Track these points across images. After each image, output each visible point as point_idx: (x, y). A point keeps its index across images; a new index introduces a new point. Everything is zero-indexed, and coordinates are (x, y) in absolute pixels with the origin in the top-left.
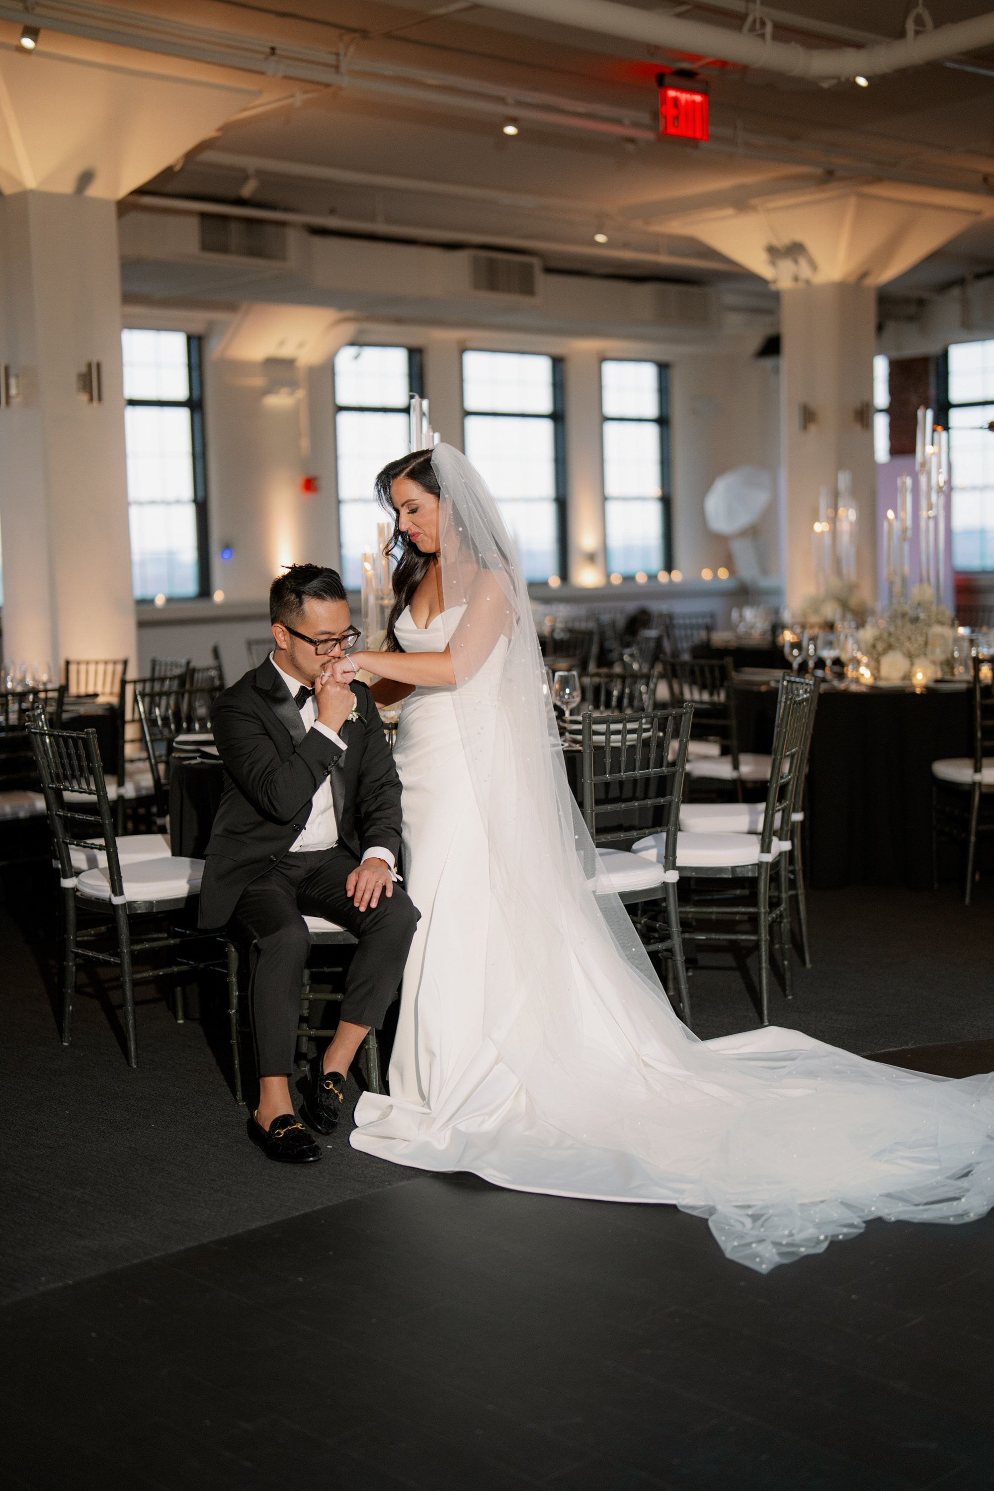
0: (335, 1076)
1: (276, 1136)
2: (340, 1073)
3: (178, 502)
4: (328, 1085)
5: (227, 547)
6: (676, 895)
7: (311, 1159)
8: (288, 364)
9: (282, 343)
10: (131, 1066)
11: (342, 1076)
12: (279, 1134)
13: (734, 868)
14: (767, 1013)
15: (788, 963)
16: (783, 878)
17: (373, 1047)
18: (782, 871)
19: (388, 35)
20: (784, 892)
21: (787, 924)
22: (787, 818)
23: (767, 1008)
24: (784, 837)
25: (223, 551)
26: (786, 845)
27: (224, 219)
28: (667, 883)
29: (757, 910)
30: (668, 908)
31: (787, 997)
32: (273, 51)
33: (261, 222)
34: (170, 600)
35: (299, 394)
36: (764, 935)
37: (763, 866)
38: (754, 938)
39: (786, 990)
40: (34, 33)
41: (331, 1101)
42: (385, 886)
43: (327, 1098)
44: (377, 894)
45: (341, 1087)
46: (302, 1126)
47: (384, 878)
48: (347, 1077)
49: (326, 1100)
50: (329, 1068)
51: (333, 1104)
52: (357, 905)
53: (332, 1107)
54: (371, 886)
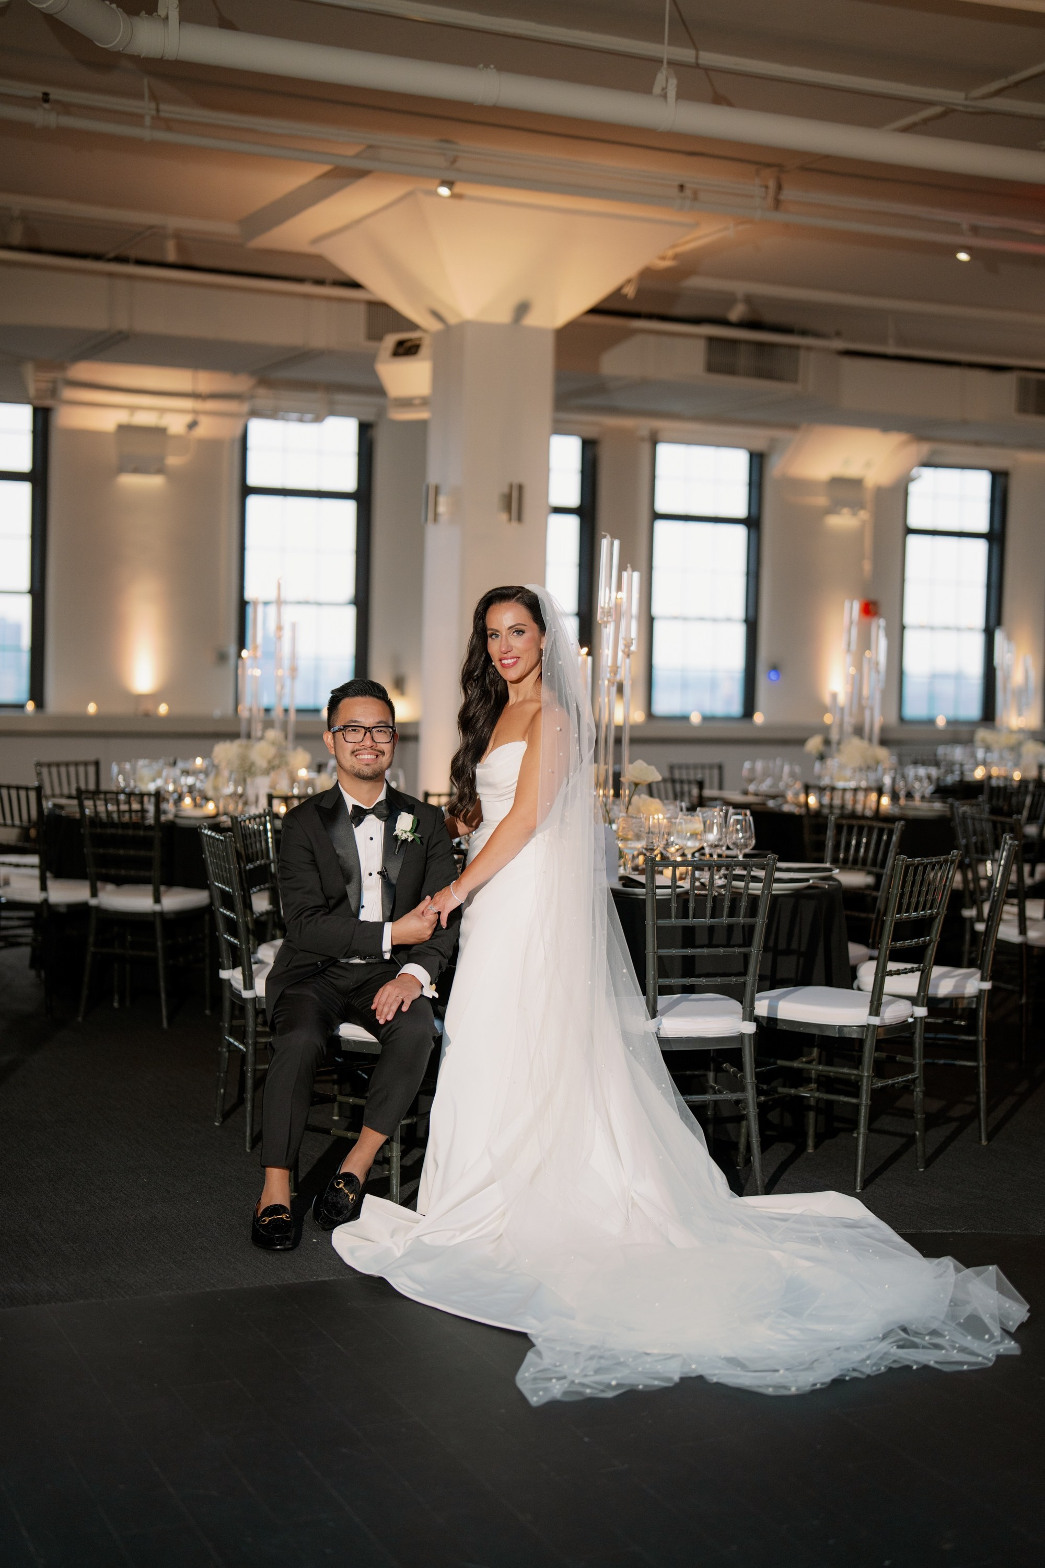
0: (349, 1178)
1: (261, 1223)
2: (354, 1174)
3: (729, 620)
4: (338, 1184)
5: (775, 668)
6: (752, 1047)
7: (278, 1247)
8: (856, 483)
9: (848, 463)
10: (245, 1150)
11: (357, 1177)
12: (265, 1221)
13: (841, 1028)
14: (861, 1180)
15: (920, 1134)
16: (917, 1045)
17: (397, 1156)
18: (916, 1037)
19: (804, 169)
20: (917, 1059)
21: (919, 1093)
22: (924, 983)
23: (861, 1175)
24: (920, 1003)
25: (769, 674)
26: (921, 1012)
27: (734, 342)
28: (744, 1034)
29: (860, 1073)
30: (744, 1059)
31: (918, 1169)
32: (682, 187)
33: (772, 345)
34: (706, 719)
35: (864, 515)
36: (865, 1099)
37: (871, 1029)
38: (854, 1101)
39: (917, 1162)
40: (449, 184)
41: (339, 1200)
42: (403, 1002)
43: (336, 1196)
44: (394, 1008)
45: (353, 1188)
46: (287, 1217)
47: (405, 993)
48: (362, 1179)
49: (334, 1198)
50: (346, 1168)
51: (341, 1203)
52: (378, 1018)
53: (339, 1206)
54: (390, 1001)
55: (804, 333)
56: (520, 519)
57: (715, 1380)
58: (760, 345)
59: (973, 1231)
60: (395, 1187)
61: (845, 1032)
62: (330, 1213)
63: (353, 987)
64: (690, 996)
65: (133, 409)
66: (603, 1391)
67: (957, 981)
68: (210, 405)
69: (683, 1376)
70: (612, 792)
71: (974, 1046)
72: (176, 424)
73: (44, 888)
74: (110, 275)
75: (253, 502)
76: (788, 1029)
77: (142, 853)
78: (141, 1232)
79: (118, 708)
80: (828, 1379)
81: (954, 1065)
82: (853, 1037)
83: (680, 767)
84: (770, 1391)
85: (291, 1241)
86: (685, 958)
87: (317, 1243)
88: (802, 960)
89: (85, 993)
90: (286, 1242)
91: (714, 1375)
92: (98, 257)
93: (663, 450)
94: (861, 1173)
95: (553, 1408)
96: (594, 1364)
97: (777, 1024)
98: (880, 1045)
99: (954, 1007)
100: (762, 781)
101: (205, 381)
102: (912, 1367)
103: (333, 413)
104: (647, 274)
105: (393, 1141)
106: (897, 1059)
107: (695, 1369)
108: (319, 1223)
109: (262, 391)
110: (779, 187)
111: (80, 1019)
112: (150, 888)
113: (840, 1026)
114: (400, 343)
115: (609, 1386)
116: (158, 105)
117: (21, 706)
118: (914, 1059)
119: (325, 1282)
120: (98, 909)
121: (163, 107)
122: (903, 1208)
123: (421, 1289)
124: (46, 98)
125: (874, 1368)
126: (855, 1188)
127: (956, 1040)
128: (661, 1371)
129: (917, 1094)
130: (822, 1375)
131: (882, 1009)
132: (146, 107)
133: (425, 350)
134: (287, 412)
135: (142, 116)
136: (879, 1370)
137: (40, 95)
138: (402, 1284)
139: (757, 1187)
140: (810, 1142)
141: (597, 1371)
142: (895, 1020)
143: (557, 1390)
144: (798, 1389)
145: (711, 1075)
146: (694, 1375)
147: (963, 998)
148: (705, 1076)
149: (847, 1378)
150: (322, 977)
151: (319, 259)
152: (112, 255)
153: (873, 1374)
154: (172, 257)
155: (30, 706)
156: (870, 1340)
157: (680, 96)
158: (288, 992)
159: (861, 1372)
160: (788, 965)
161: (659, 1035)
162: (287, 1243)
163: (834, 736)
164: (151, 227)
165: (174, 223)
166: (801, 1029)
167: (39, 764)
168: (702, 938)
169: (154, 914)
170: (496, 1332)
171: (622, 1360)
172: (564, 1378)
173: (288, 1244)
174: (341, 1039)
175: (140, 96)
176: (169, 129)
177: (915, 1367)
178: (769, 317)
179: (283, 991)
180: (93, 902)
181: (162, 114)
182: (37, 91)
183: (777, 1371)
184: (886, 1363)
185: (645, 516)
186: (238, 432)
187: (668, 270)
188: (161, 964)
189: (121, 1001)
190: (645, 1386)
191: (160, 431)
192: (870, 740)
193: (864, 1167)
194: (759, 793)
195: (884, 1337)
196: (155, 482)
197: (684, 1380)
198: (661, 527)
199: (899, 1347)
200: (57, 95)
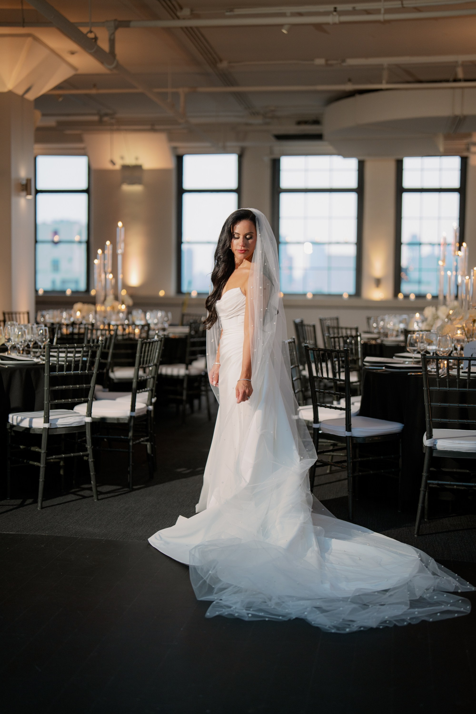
74: (453, 88)
92: (447, 82)
124: (335, 10)
132: (384, 5)
135: (377, 10)
137: (331, 9)
152: (451, 79)
165: (461, 59)
200: (340, 7)
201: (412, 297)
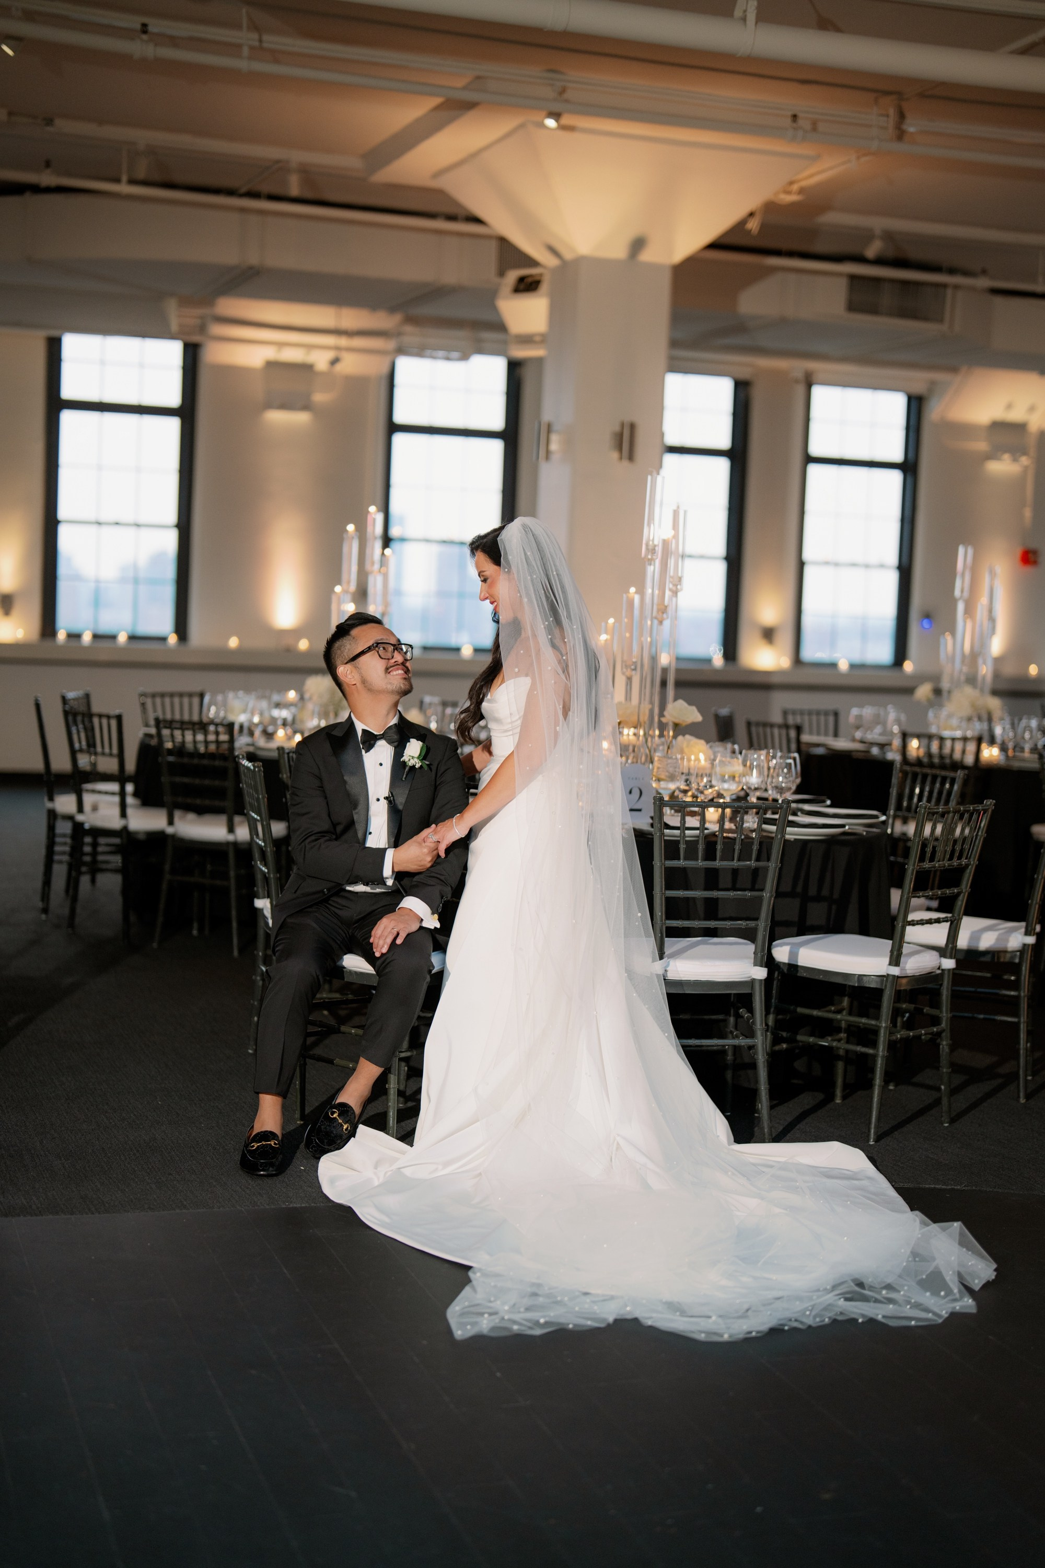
0: (345, 1109)
1: (250, 1148)
2: (350, 1104)
3: (882, 566)
4: (333, 1113)
5: (927, 616)
6: (763, 993)
7: (262, 1173)
8: (1019, 428)
9: (1009, 407)
11: (352, 1108)
12: (253, 1146)
13: (861, 977)
14: (874, 1132)
15: (945, 1088)
16: (944, 997)
17: (394, 1088)
18: (943, 989)
19: (922, 96)
20: (944, 1012)
21: (945, 1046)
22: (953, 935)
23: (875, 1128)
24: (948, 955)
25: (923, 621)
26: (949, 964)
27: (877, 280)
28: (754, 979)
29: (878, 1024)
30: (754, 1005)
31: (942, 1124)
32: (795, 117)
33: (917, 284)
34: (853, 666)
35: (1025, 460)
36: (881, 1050)
37: (890, 978)
38: (871, 1051)
39: (942, 1116)
40: (556, 116)
41: (333, 1129)
42: (398, 934)
43: (329, 1126)
44: (389, 940)
45: (348, 1118)
46: (275, 1144)
47: (401, 926)
48: (357, 1110)
49: (327, 1127)
50: (341, 1099)
51: (334, 1132)
52: (375, 950)
53: (332, 1135)
54: (386, 934)
55: (952, 271)
56: (631, 458)
57: (650, 1323)
58: (905, 283)
59: (974, 1188)
60: (391, 1119)
61: (865, 981)
62: (322, 1142)
63: (358, 918)
64: (709, 940)
65: (281, 345)
66: (530, 1328)
67: (1000, 935)
68: (358, 342)
69: (619, 1317)
70: (657, 732)
71: (1016, 1001)
72: (321, 360)
73: (123, 814)
74: (243, 210)
75: (399, 439)
76: (808, 976)
77: (217, 783)
78: (135, 1152)
79: (260, 643)
80: (765, 1327)
81: (994, 1020)
82: (872, 986)
83: (794, 712)
84: (702, 1337)
85: (275, 1168)
86: (707, 901)
87: (304, 1170)
88: (834, 907)
89: (160, 919)
90: (269, 1168)
91: (650, 1318)
92: (230, 192)
93: (818, 392)
94: (875, 1125)
95: (478, 1341)
96: (527, 1302)
97: (797, 971)
98: (899, 996)
99: (996, 960)
100: (870, 728)
101: (351, 318)
102: (857, 1320)
103: (480, 351)
104: (770, 207)
105: (391, 1073)
106: (925, 1011)
107: (630, 1311)
108: (310, 1151)
109: (408, 329)
110: (902, 116)
111: (155, 945)
112: (223, 819)
113: (860, 976)
114: (522, 279)
115: (537, 1323)
116: (260, 36)
117: (163, 639)
118: (941, 1012)
119: (295, 1208)
120: (173, 837)
121: (266, 38)
122: (910, 1162)
123: (387, 1220)
124: (144, 29)
125: (818, 1320)
126: (868, 1141)
127: (997, 994)
128: (598, 1311)
129: (943, 1047)
130: (759, 1323)
131: (903, 959)
132: (247, 38)
133: (544, 287)
134: (435, 350)
135: (239, 46)
136: (824, 1321)
137: (139, 27)
138: (368, 1215)
139: (764, 1135)
140: (839, 1093)
141: (528, 1309)
142: (918, 971)
143: (485, 1325)
144: (730, 1336)
145: (732, 1020)
146: (629, 1317)
147: (1005, 952)
148: (725, 1021)
149: (786, 1328)
150: (326, 906)
151: (440, 193)
152: (243, 190)
153: (814, 1325)
154: (295, 191)
155: (173, 639)
156: (818, 1290)
157: (760, 19)
158: (289, 920)
159: (802, 1323)
160: (817, 913)
161: (667, 977)
162: (271, 1169)
163: (945, 685)
164: (278, 162)
165: (297, 157)
166: (821, 977)
167: (143, 695)
168: (725, 880)
169: (228, 844)
170: (446, 1265)
171: (559, 1298)
172: (496, 1313)
173: (272, 1171)
174: (344, 970)
175: (238, 27)
176: (276, 61)
177: (860, 1320)
178: (914, 254)
179: (285, 919)
180: (170, 830)
181: (265, 45)
182: (133, 22)
183: (710, 1317)
184: (831, 1314)
185: (797, 458)
186: (385, 370)
187: (793, 204)
188: (233, 894)
189: (201, 930)
190: (575, 1325)
191: (306, 368)
192: (982, 690)
193: (879, 1119)
194: (865, 740)
195: (834, 1287)
196: (301, 418)
197: (617, 1321)
198: (814, 470)
199: (847, 1299)
200: (156, 26)
201: (87, 638)
